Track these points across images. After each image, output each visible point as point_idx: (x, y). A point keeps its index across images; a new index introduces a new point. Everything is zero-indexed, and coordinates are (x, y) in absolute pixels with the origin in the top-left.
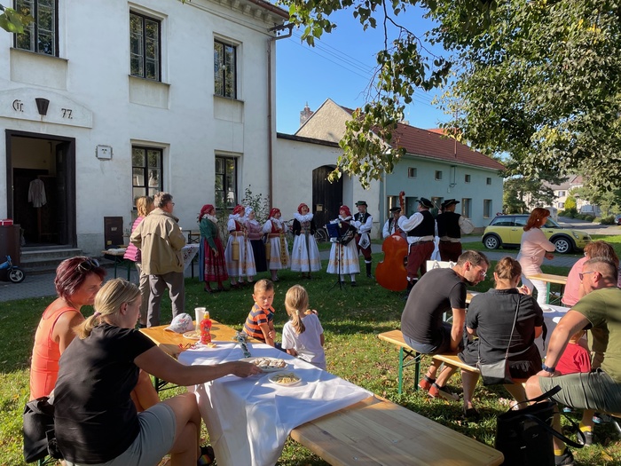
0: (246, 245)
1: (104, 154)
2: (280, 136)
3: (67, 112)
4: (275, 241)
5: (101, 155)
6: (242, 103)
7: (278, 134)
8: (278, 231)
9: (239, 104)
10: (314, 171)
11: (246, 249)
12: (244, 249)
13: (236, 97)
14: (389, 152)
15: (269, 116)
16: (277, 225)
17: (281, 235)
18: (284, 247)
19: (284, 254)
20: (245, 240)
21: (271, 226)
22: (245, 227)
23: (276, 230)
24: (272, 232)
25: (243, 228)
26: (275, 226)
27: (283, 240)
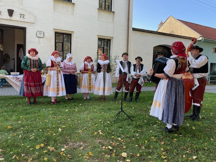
0: (58, 76)
1: (41, 35)
3: (22, 16)
4: (85, 76)
5: (38, 35)
6: (114, 12)
7: (133, 28)
8: (87, 70)
9: (112, 13)
11: (58, 79)
13: (111, 10)
14: (200, 39)
15: (128, 19)
16: (88, 66)
17: (89, 72)
18: (90, 80)
19: (90, 84)
20: (57, 74)
21: (84, 66)
22: (58, 65)
23: (86, 69)
24: (84, 70)
25: (56, 66)
26: (86, 67)
27: (90, 75)
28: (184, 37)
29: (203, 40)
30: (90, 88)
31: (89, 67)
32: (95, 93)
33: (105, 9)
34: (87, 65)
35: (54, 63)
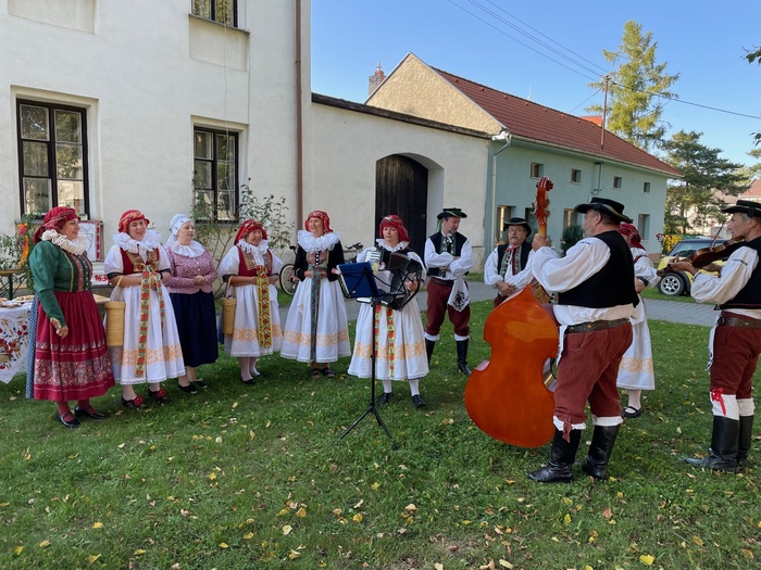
0: (145, 307)
2: (316, 99)
4: (246, 294)
6: (247, 34)
7: (313, 95)
8: (253, 273)
9: (241, 37)
10: (380, 162)
11: (145, 318)
12: (138, 317)
13: (236, 24)
14: (502, 136)
15: (298, 62)
16: (252, 258)
17: (260, 280)
18: (265, 307)
19: (266, 321)
20: (145, 296)
21: (238, 259)
22: (147, 264)
23: (249, 269)
24: (240, 274)
25: (142, 268)
26: (247, 262)
27: (265, 292)
28: (460, 131)
29: (509, 142)
30: (267, 336)
31: (260, 262)
32: (284, 354)
33: (213, 18)
34: (251, 256)
35: (132, 259)
